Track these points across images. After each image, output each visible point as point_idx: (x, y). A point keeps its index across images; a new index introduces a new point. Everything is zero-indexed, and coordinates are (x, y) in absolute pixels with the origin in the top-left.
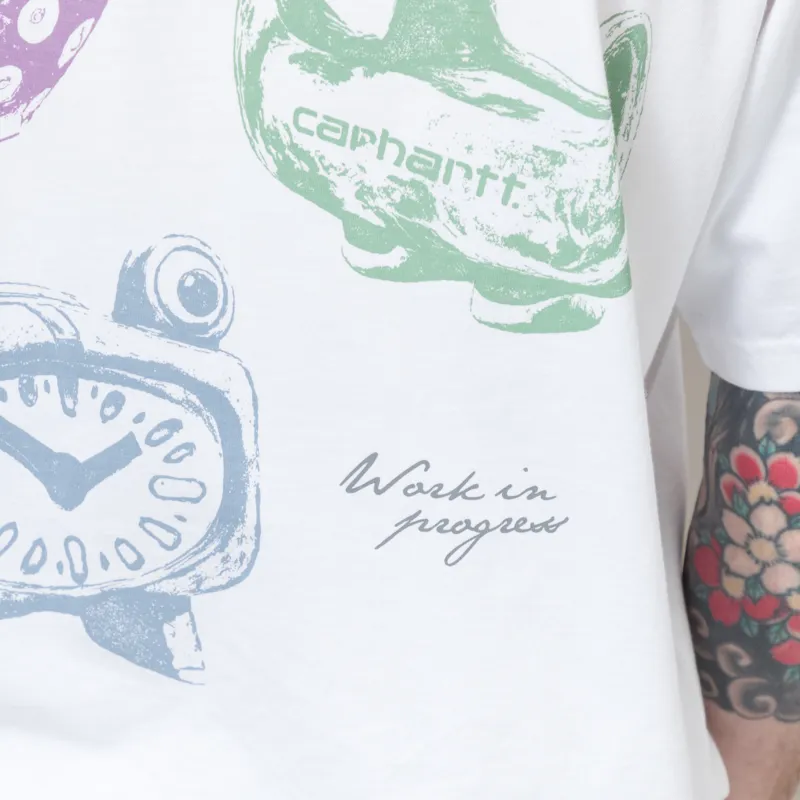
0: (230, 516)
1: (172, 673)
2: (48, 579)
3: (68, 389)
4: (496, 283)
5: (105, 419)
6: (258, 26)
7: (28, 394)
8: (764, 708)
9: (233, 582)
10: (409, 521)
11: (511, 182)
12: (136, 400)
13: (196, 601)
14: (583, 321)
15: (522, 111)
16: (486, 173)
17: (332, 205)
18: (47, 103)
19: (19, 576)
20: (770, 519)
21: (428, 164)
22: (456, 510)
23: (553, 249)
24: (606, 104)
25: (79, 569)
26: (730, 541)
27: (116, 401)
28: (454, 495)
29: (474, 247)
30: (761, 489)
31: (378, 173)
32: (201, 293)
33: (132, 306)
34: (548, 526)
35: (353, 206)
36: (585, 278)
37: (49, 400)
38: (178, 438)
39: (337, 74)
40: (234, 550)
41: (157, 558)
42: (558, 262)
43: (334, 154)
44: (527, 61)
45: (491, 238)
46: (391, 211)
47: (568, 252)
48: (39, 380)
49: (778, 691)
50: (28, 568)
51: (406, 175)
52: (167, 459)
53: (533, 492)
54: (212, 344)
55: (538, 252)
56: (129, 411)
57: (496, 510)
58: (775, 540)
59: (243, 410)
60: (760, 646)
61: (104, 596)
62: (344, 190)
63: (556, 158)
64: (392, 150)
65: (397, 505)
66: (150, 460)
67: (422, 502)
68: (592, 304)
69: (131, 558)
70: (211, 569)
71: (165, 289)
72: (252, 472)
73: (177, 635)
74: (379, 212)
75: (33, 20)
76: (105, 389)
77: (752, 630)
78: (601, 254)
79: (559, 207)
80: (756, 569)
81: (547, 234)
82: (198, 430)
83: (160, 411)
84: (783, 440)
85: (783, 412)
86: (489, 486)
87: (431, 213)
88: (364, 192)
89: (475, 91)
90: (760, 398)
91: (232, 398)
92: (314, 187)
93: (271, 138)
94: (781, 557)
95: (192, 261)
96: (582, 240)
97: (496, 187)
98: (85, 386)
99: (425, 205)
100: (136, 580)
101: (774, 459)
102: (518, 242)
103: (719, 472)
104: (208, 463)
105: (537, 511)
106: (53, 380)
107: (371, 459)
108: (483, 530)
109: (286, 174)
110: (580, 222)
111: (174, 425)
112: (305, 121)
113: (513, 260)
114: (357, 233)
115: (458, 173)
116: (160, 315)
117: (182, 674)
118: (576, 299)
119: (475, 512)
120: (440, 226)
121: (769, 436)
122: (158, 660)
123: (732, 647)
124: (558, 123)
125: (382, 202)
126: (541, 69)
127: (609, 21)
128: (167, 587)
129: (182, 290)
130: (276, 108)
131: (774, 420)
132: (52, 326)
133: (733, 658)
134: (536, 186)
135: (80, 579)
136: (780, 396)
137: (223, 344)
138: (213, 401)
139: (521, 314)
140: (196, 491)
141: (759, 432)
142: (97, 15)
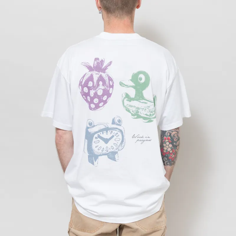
0: (122, 141)
1: (115, 161)
2: (104, 152)
3: (107, 132)
4: (144, 118)
5: (111, 134)
6: (123, 97)
7: (103, 133)
8: (168, 164)
9: (122, 149)
10: (138, 140)
11: (145, 109)
12: (114, 131)
13: (118, 152)
14: (152, 121)
15: (146, 103)
16: (143, 109)
17: (130, 112)
18: (106, 105)
19: (101, 152)
20: (168, 143)
21: (138, 108)
22: (142, 139)
23: (149, 115)
24: (153, 102)
25: (107, 150)
26: (164, 147)
27: (112, 132)
28: (142, 137)
29: (142, 115)
30: (167, 140)
31: (134, 109)
32: (119, 121)
33: (113, 123)
34: (150, 140)
35: (132, 112)
36: (152, 117)
37: (105, 133)
38: (118, 135)
39: (130, 101)
40: (123, 145)
41: (115, 147)
42: (150, 116)
43: (130, 108)
44: (146, 99)
45: (144, 114)
46: (135, 113)
47: (150, 115)
48: (104, 132)
49: (169, 162)
50: (102, 151)
51: (136, 109)
52: (117, 137)
53: (148, 137)
54: (121, 125)
55: (148, 115)
56: (113, 132)
57: (145, 139)
58: (168, 145)
59: (123, 131)
60: (167, 157)
61: (110, 152)
62: (131, 111)
63: (149, 107)
64: (135, 107)
65: (137, 139)
66: (115, 137)
67: (139, 138)
68: (153, 119)
69: (112, 148)
70: (120, 148)
71: (116, 121)
72: (124, 137)
73: (116, 156)
74: (134, 113)
75: (105, 98)
76: (111, 131)
77: (167, 155)
78: (153, 115)
79: (149, 111)
80: (167, 149)
81: (149, 114)
82: (120, 134)
83: (116, 132)
84: (168, 135)
85: (168, 133)
86: (144, 137)
87: (139, 113)
88: (133, 111)
89: (142, 102)
90: (166, 131)
91: (122, 131)
92: (129, 111)
93: (125, 107)
94: (169, 147)
95: (119, 118)
96: (151, 114)
97: (144, 110)
98: (109, 131)
99: (138, 112)
100: (113, 150)
101: (168, 137)
102: (146, 115)
103: (163, 140)
104: (120, 137)
105: (149, 139)
106: (105, 131)
107: (134, 135)
108: (144, 141)
109: (126, 110)
110: (151, 112)
111: (117, 133)
112: (128, 105)
113: (146, 116)
114: (132, 115)
115: (141, 109)
116: (116, 123)
117: (117, 161)
118: (151, 119)
119: (143, 139)
120: (139, 114)
121: (167, 135)
122: (114, 159)
123: (165, 158)
124: (149, 104)
125: (134, 112)
126: (147, 99)
127: (153, 95)
128: (115, 151)
129: (118, 121)
130: (125, 104)
131: (167, 134)
132: (105, 126)
133: (165, 159)
134: (147, 109)
135: (107, 151)
136: (168, 131)
137: (122, 125)
138: (121, 131)
139: (146, 121)
140: (119, 139)
141: (166, 135)
142: (110, 97)
